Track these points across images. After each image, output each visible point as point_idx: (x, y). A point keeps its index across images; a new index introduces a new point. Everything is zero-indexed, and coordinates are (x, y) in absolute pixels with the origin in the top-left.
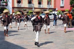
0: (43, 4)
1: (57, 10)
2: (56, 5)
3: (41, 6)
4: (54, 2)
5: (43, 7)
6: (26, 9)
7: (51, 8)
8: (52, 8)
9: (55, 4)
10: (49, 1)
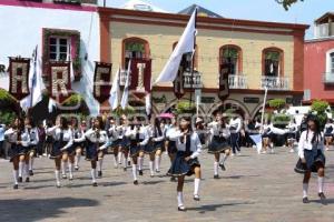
0: (245, 71)
1: (307, 97)
2: (302, 75)
3: (236, 80)
4: (295, 60)
5: (244, 88)
6: (166, 94)
7: (279, 89)
8: (285, 89)
9: (298, 71)
10: (269, 58)
